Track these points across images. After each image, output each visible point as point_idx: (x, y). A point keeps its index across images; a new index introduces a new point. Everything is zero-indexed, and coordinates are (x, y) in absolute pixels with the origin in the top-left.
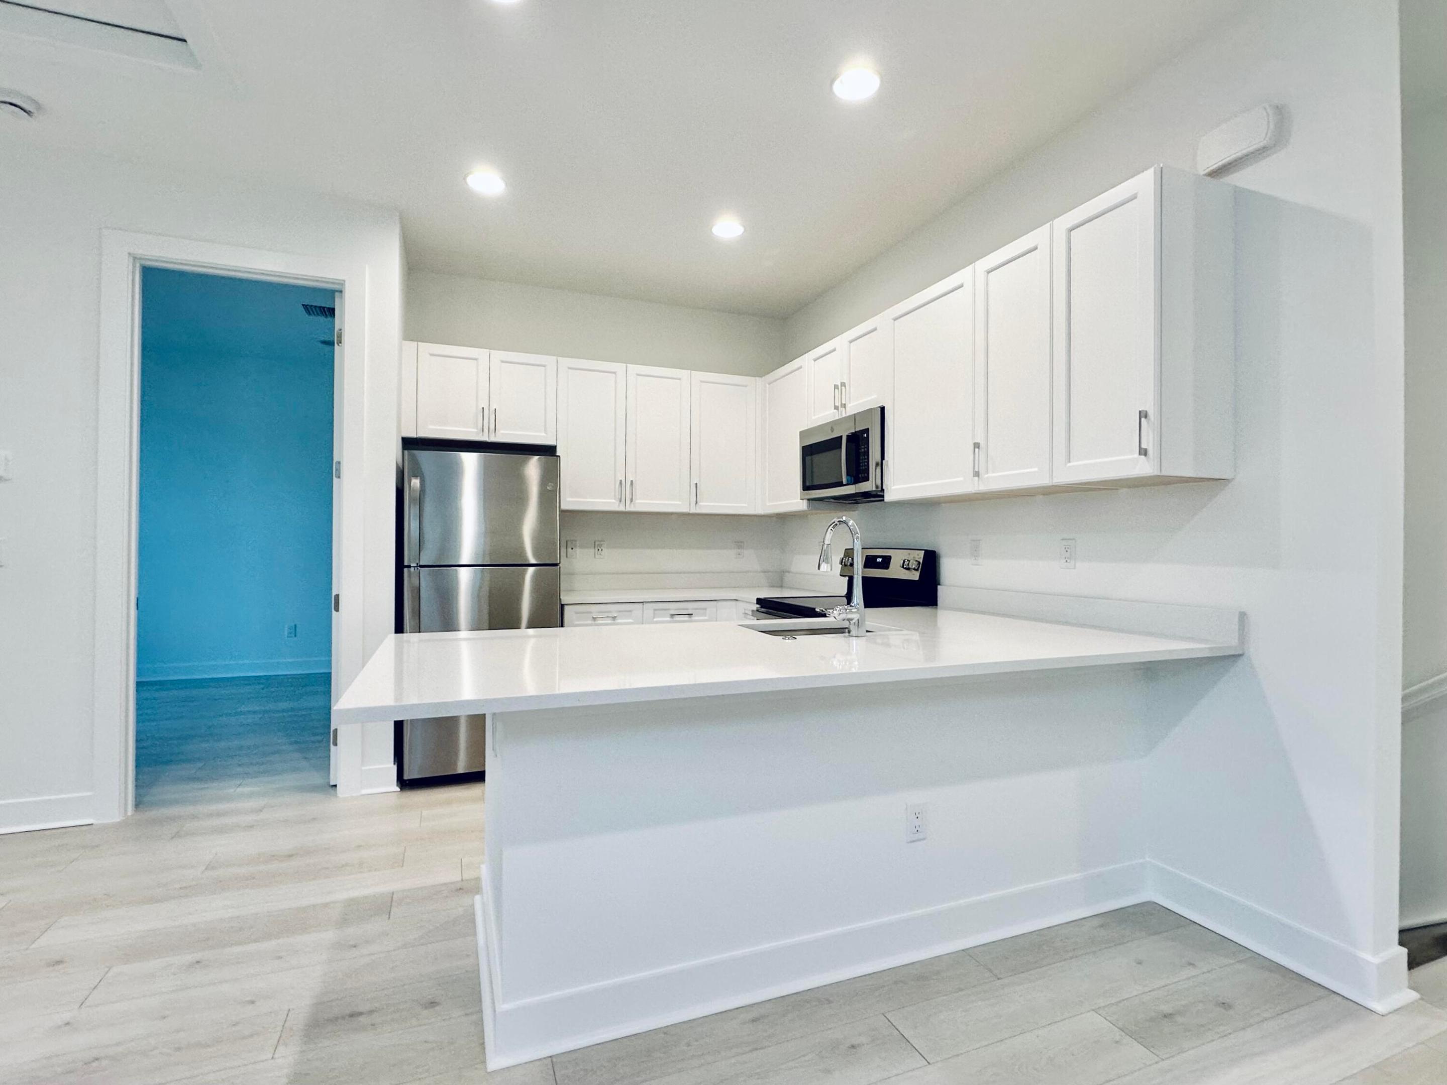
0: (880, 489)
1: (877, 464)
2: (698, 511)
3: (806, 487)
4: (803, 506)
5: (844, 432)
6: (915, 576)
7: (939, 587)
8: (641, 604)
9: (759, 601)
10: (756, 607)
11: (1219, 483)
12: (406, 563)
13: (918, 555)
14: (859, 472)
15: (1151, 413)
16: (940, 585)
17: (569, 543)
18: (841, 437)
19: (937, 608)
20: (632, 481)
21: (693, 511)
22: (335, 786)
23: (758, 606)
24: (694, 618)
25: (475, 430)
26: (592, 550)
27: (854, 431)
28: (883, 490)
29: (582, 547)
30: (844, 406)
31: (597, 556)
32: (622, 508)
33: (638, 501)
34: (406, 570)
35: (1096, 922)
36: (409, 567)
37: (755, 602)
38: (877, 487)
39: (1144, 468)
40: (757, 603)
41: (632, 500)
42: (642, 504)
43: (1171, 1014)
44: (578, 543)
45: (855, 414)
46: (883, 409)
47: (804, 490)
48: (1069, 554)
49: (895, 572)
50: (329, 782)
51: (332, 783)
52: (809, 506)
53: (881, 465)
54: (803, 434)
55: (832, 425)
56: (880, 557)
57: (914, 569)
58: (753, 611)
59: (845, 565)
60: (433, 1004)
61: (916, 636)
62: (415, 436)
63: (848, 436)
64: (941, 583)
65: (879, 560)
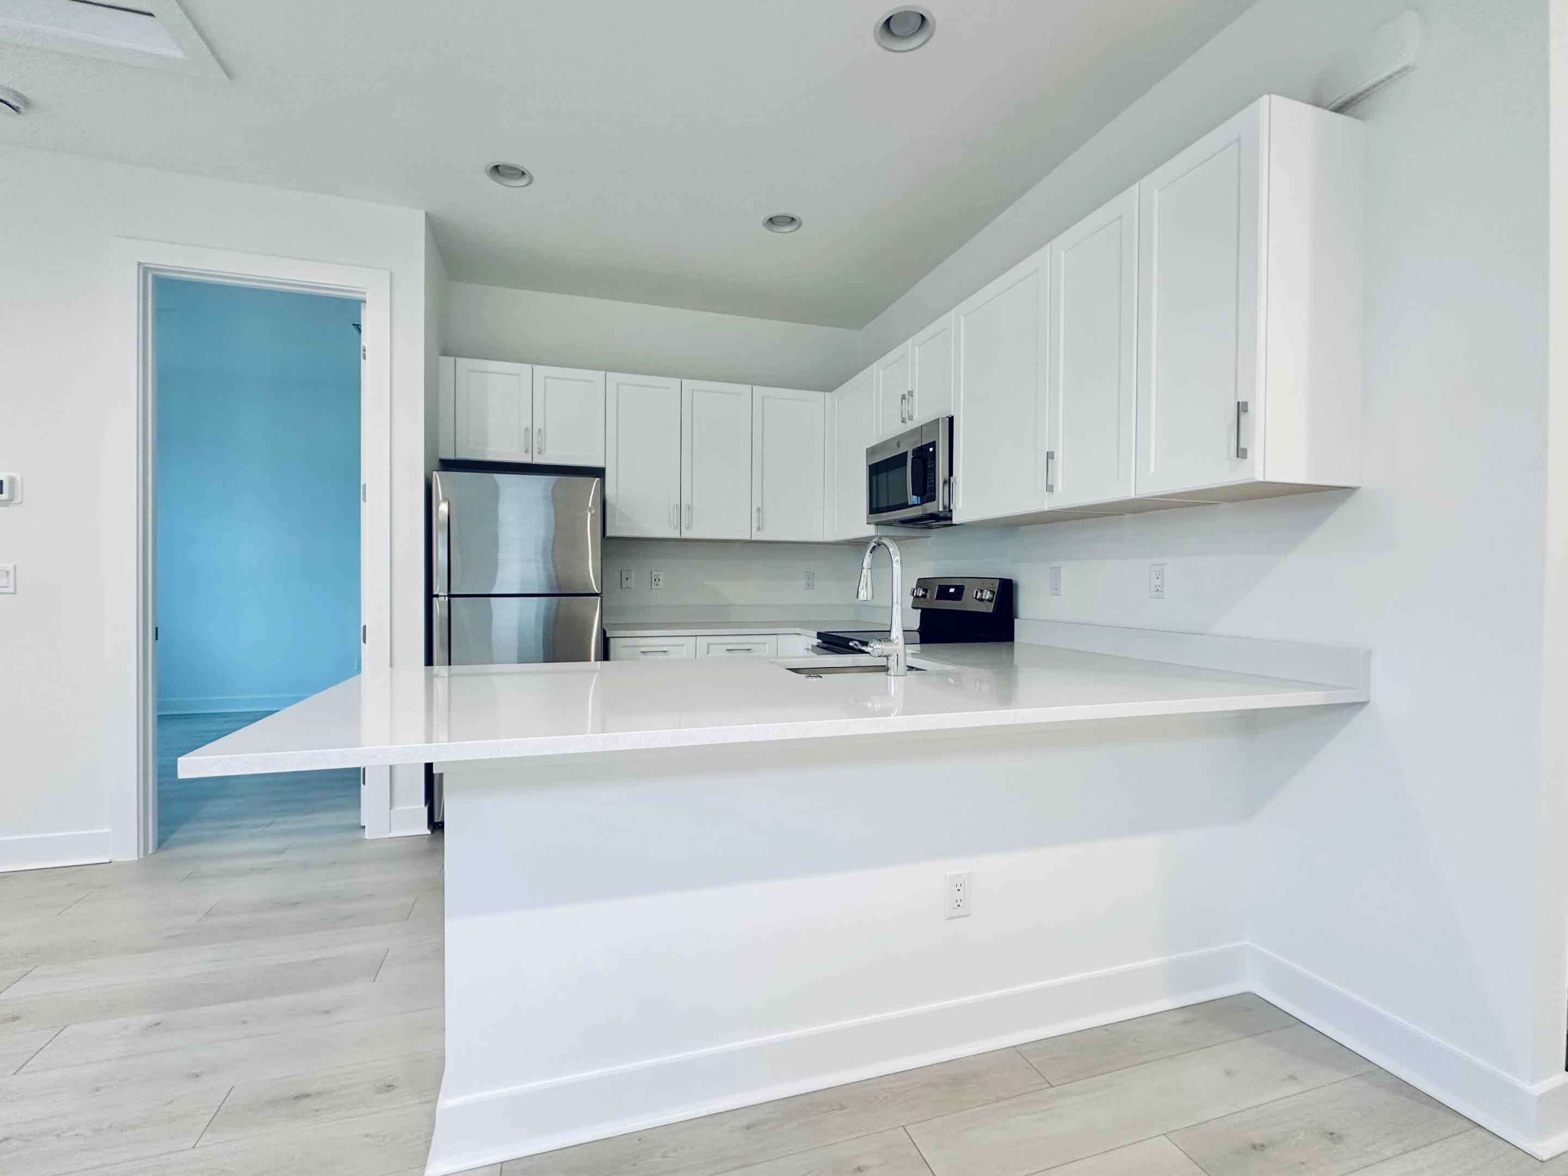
0: (948, 510)
1: (945, 482)
2: (760, 538)
3: (874, 509)
4: (871, 531)
5: (908, 448)
6: (989, 608)
7: (1015, 620)
8: (695, 637)
9: (820, 635)
10: (816, 641)
12: (435, 593)
13: (993, 584)
14: (926, 489)
16: (1017, 618)
17: (624, 573)
18: (907, 452)
19: (1012, 645)
20: (688, 506)
21: (755, 537)
22: (364, 827)
23: (820, 641)
25: (517, 451)
26: (648, 581)
27: (920, 445)
28: (951, 511)
29: (637, 577)
30: (911, 418)
31: (653, 587)
32: (677, 535)
34: (435, 599)
36: (437, 596)
37: (816, 636)
38: (944, 507)
40: (818, 638)
41: (688, 526)
42: (703, 529)
44: (632, 573)
45: (921, 426)
46: (951, 420)
47: (871, 513)
48: (1160, 582)
49: (969, 603)
50: (360, 823)
51: (362, 825)
52: (877, 529)
53: (948, 482)
54: (871, 451)
55: (898, 440)
56: (952, 587)
57: (988, 600)
58: (813, 646)
59: (917, 597)
61: (986, 674)
62: (454, 458)
63: (914, 451)
64: (1019, 617)
65: (952, 590)
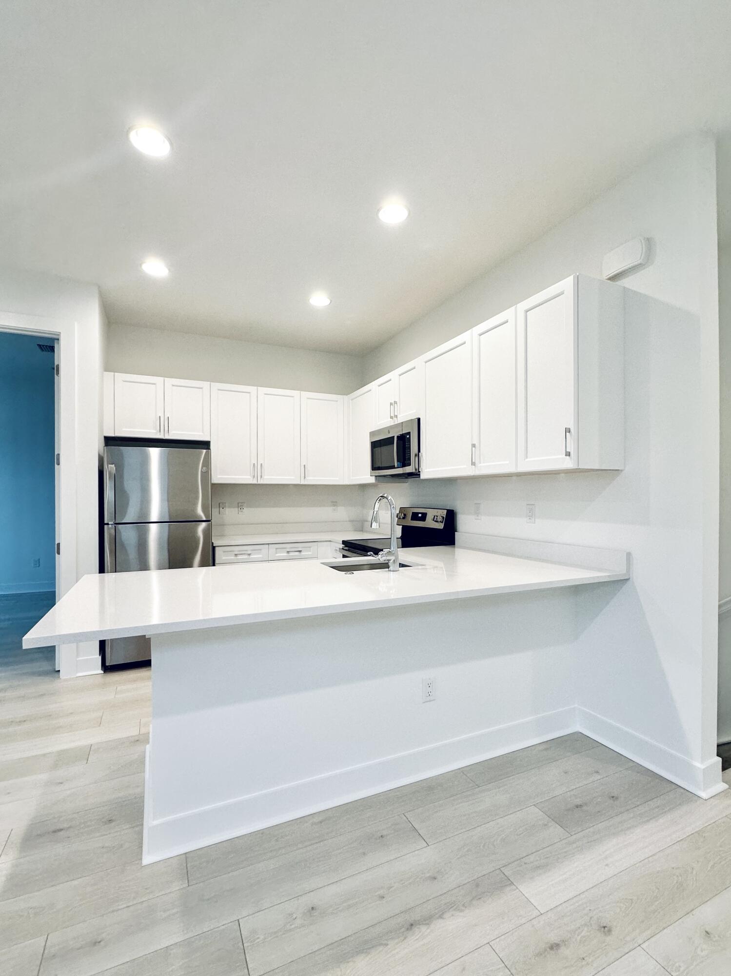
0: (418, 471)
1: (416, 455)
2: (306, 483)
3: (374, 468)
4: (372, 480)
5: (395, 434)
6: (441, 526)
7: (456, 533)
8: (267, 545)
9: (344, 542)
10: (342, 546)
11: (616, 472)
12: (106, 522)
13: (443, 513)
14: (404, 460)
15: (572, 430)
16: (456, 532)
17: (221, 505)
18: (394, 437)
19: (454, 547)
20: (261, 464)
21: (302, 483)
22: (59, 671)
24: (303, 553)
25: (155, 431)
26: (237, 509)
27: (401, 433)
28: (419, 472)
29: (229, 507)
30: (396, 416)
31: (239, 513)
32: (255, 482)
33: (265, 477)
34: (106, 526)
35: (542, 747)
36: (108, 524)
37: (341, 543)
38: (416, 470)
39: (569, 464)
40: (343, 544)
41: (261, 477)
42: (269, 478)
43: (581, 805)
44: (227, 505)
45: (402, 422)
46: (419, 420)
47: (372, 470)
48: (531, 514)
49: (429, 523)
50: (55, 669)
51: (57, 669)
52: (376, 479)
53: (418, 455)
54: (372, 434)
55: (389, 429)
56: (420, 513)
57: (440, 522)
58: (340, 548)
59: (400, 518)
60: (110, 821)
61: (441, 564)
62: (113, 436)
63: (398, 437)
64: (458, 530)
65: (420, 515)
